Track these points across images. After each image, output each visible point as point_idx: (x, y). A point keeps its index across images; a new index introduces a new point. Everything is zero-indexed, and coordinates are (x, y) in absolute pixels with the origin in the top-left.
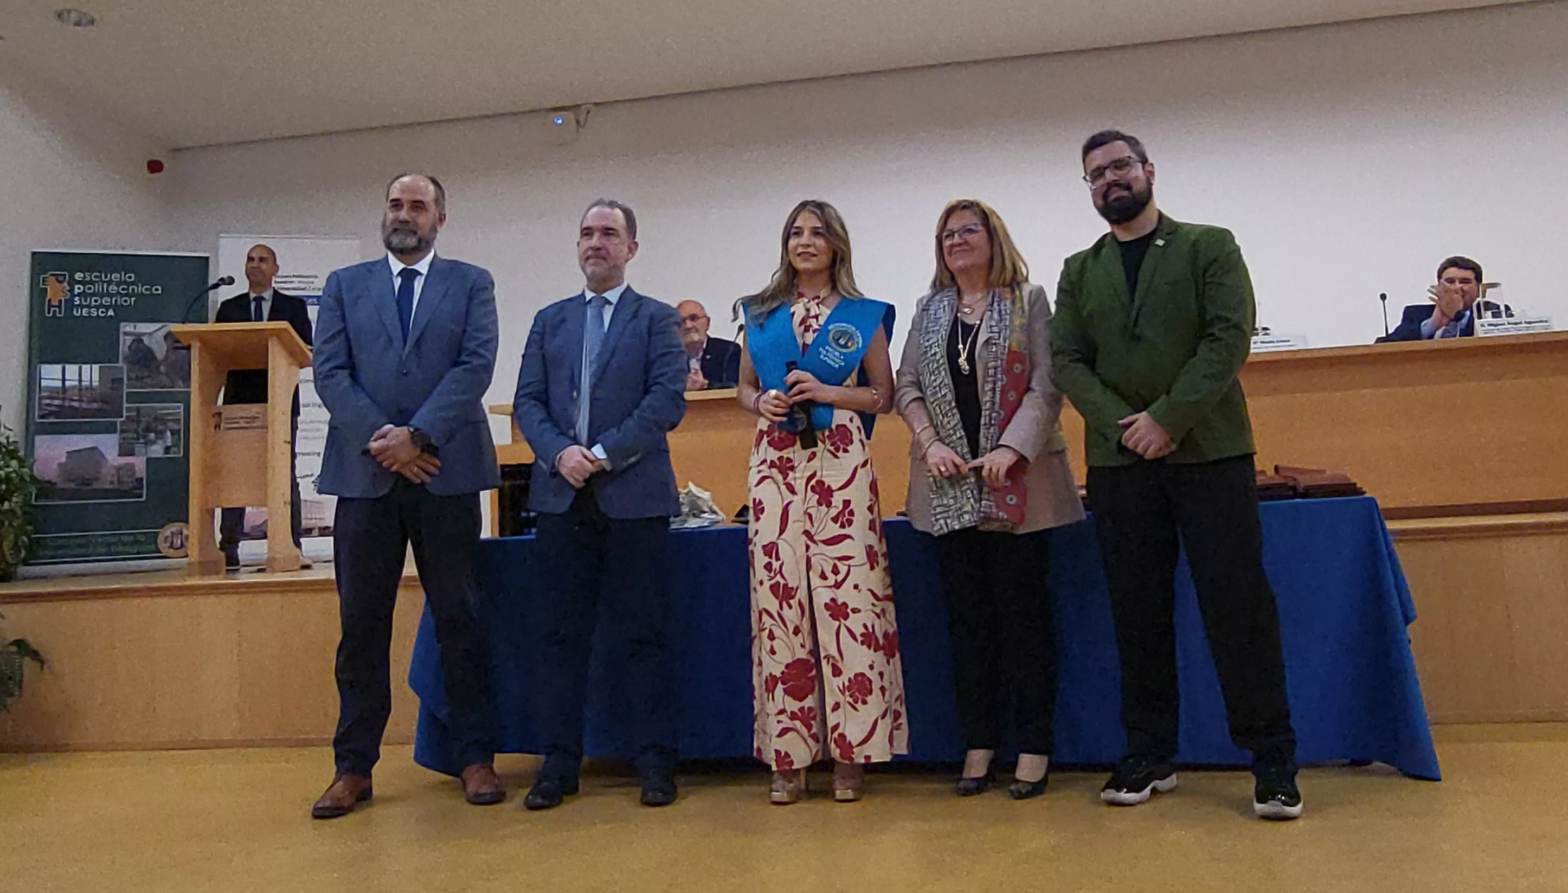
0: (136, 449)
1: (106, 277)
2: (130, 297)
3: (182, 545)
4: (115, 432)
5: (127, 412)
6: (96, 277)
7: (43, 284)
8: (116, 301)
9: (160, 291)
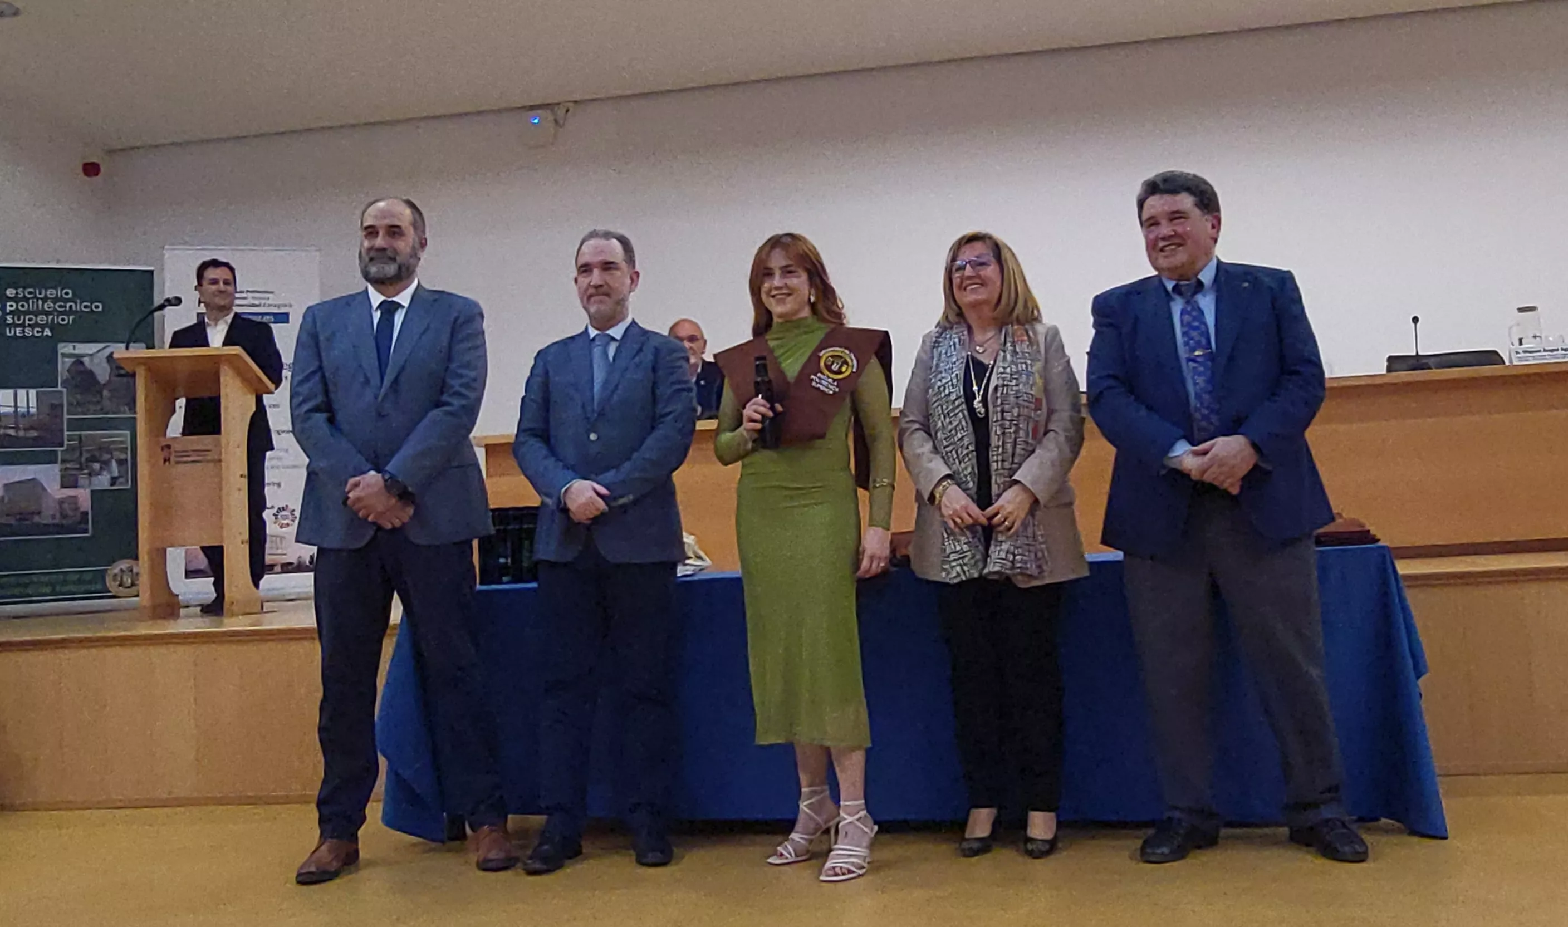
0: (80, 481)
1: (40, 294)
2: (68, 316)
3: (133, 584)
4: (55, 462)
5: (68, 440)
6: (30, 293)
8: (53, 319)
9: (100, 309)
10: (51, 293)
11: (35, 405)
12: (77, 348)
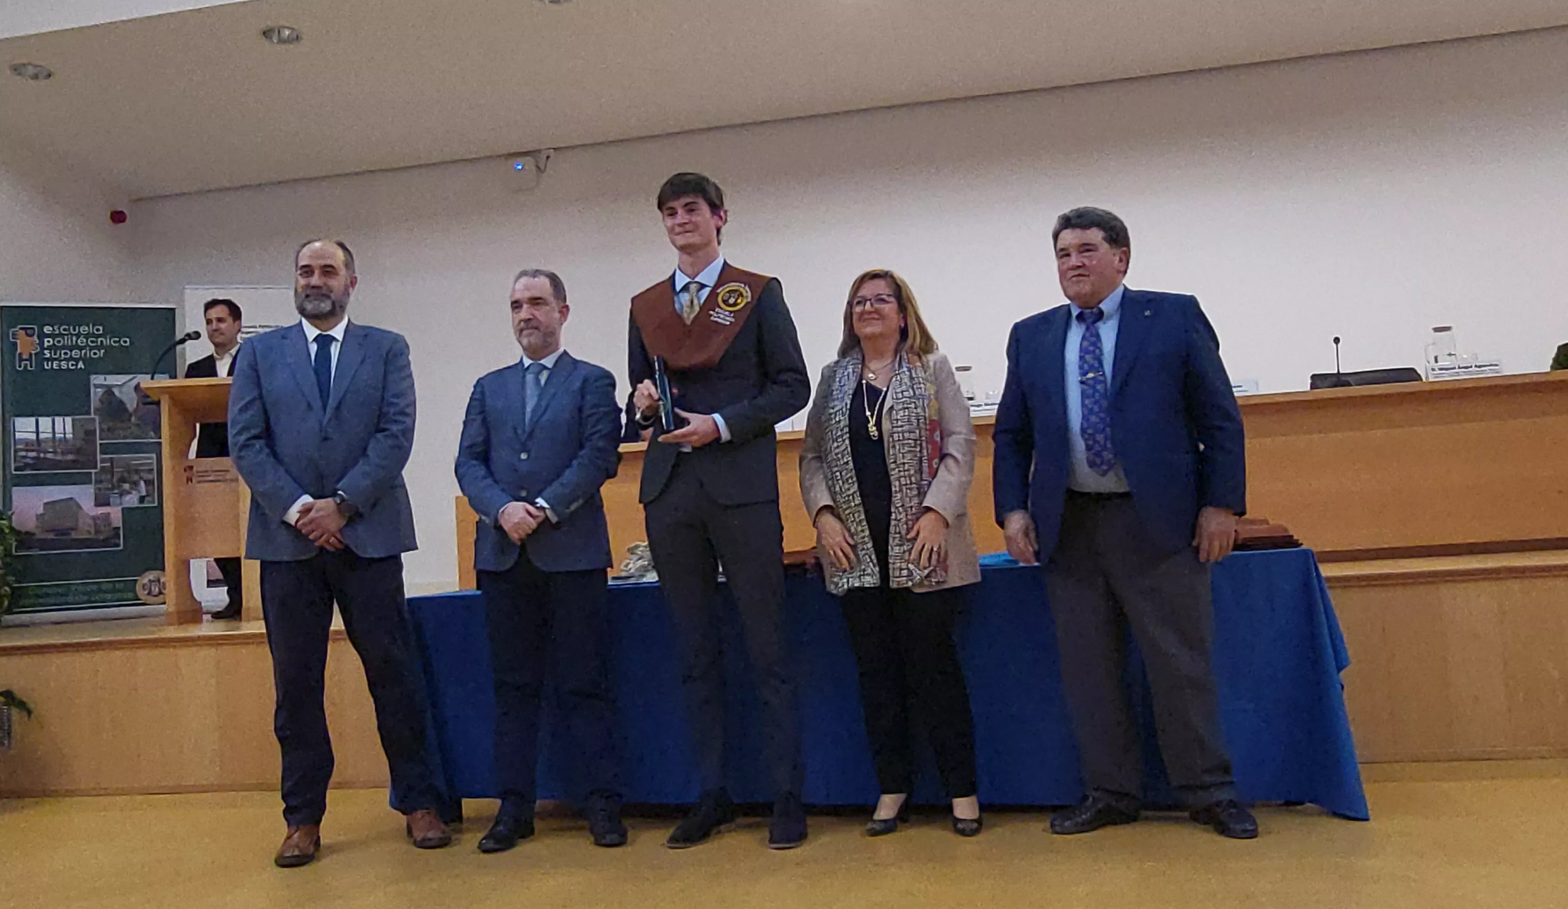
0: (111, 500)
1: (74, 330)
2: (99, 350)
3: (160, 593)
4: (90, 483)
5: (101, 463)
6: (65, 330)
7: (13, 338)
8: (86, 354)
9: (128, 344)
10: (84, 329)
11: (71, 431)
12: (107, 379)
